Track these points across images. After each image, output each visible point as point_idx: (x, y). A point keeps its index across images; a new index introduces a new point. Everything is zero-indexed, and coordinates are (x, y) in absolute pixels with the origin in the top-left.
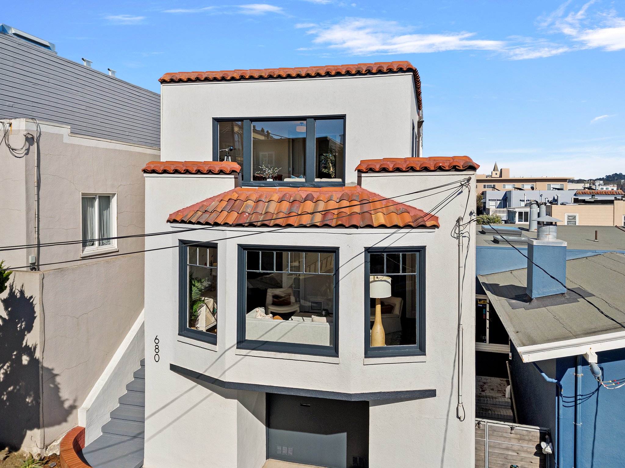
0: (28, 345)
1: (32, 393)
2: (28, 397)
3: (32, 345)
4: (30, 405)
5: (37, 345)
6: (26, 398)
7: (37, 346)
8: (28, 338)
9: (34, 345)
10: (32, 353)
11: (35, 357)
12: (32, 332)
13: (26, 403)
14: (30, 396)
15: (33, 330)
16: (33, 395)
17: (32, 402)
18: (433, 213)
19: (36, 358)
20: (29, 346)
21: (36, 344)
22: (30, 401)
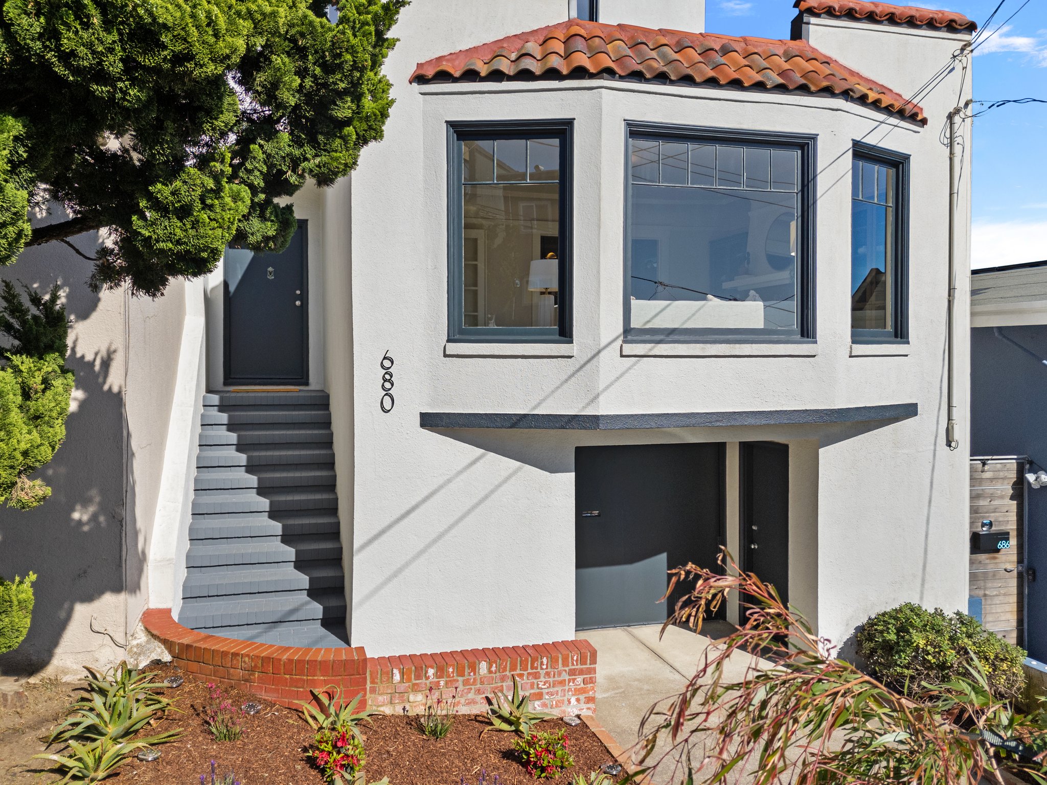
0: (79, 355)
1: (94, 492)
2: (78, 507)
3: (96, 354)
4: (86, 528)
5: (115, 351)
6: (73, 510)
7: (113, 356)
8: (81, 336)
9: (103, 353)
10: (97, 376)
11: (106, 387)
12: (94, 316)
13: (73, 524)
14: (86, 503)
15: (98, 309)
16: (97, 499)
17: (94, 518)
18: (915, 101)
19: (110, 388)
20: (83, 357)
21: (113, 348)
22: (85, 518)
